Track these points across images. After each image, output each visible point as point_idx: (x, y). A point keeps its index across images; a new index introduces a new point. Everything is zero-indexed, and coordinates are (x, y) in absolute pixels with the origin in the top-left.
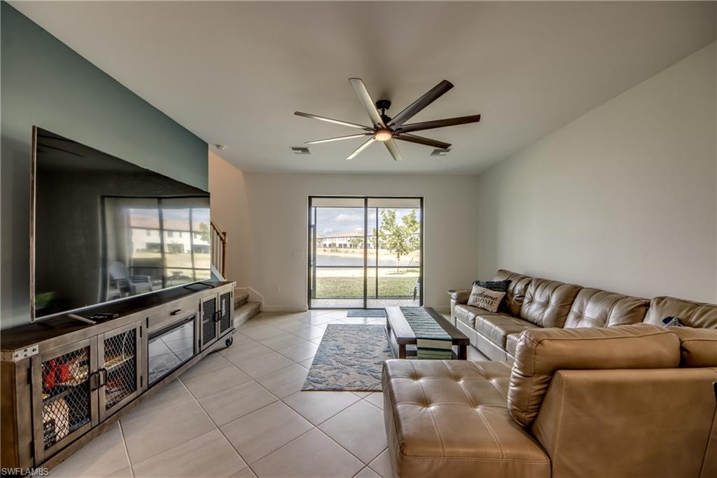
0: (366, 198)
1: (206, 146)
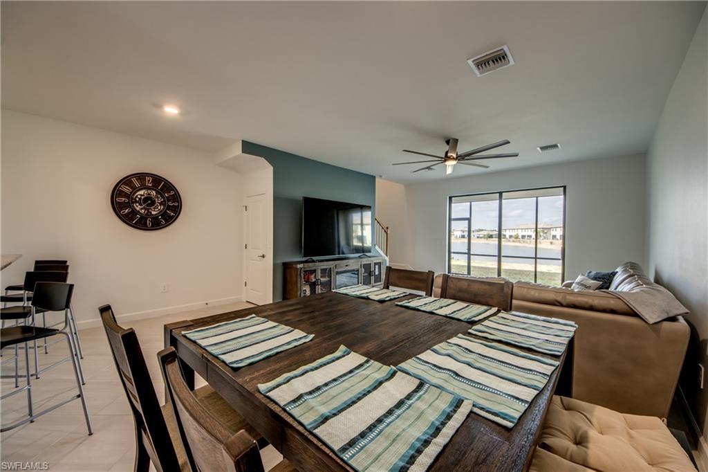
0: (501, 193)
1: (374, 178)
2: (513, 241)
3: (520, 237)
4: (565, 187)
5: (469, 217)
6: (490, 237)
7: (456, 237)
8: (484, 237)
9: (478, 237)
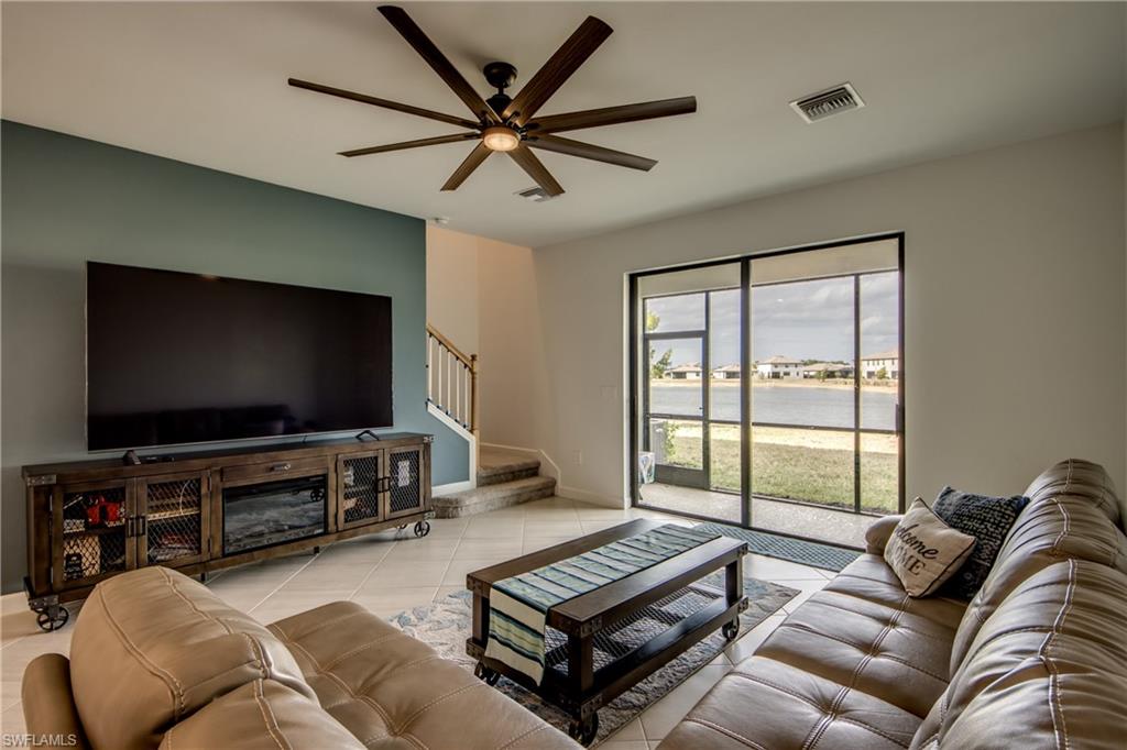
0: (745, 262)
1: (421, 223)
2: (875, 384)
3: (889, 375)
4: (901, 236)
5: (704, 328)
6: (828, 376)
7: (762, 377)
8: (818, 376)
9: (805, 377)
